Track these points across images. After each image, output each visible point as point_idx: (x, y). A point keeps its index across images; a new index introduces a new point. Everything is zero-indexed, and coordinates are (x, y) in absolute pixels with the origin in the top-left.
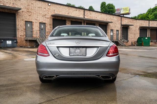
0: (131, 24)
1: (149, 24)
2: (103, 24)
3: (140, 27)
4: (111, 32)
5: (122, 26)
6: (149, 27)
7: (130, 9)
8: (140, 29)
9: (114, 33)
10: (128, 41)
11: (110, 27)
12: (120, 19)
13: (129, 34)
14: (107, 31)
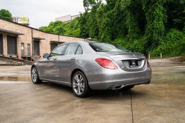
0: (42, 37)
1: (59, 39)
2: (12, 35)
3: (51, 42)
4: (21, 46)
5: (33, 40)
6: (59, 42)
7: (29, 19)
8: (51, 44)
9: (25, 47)
10: (40, 57)
11: (21, 40)
12: (31, 31)
13: (40, 49)
14: (18, 45)
